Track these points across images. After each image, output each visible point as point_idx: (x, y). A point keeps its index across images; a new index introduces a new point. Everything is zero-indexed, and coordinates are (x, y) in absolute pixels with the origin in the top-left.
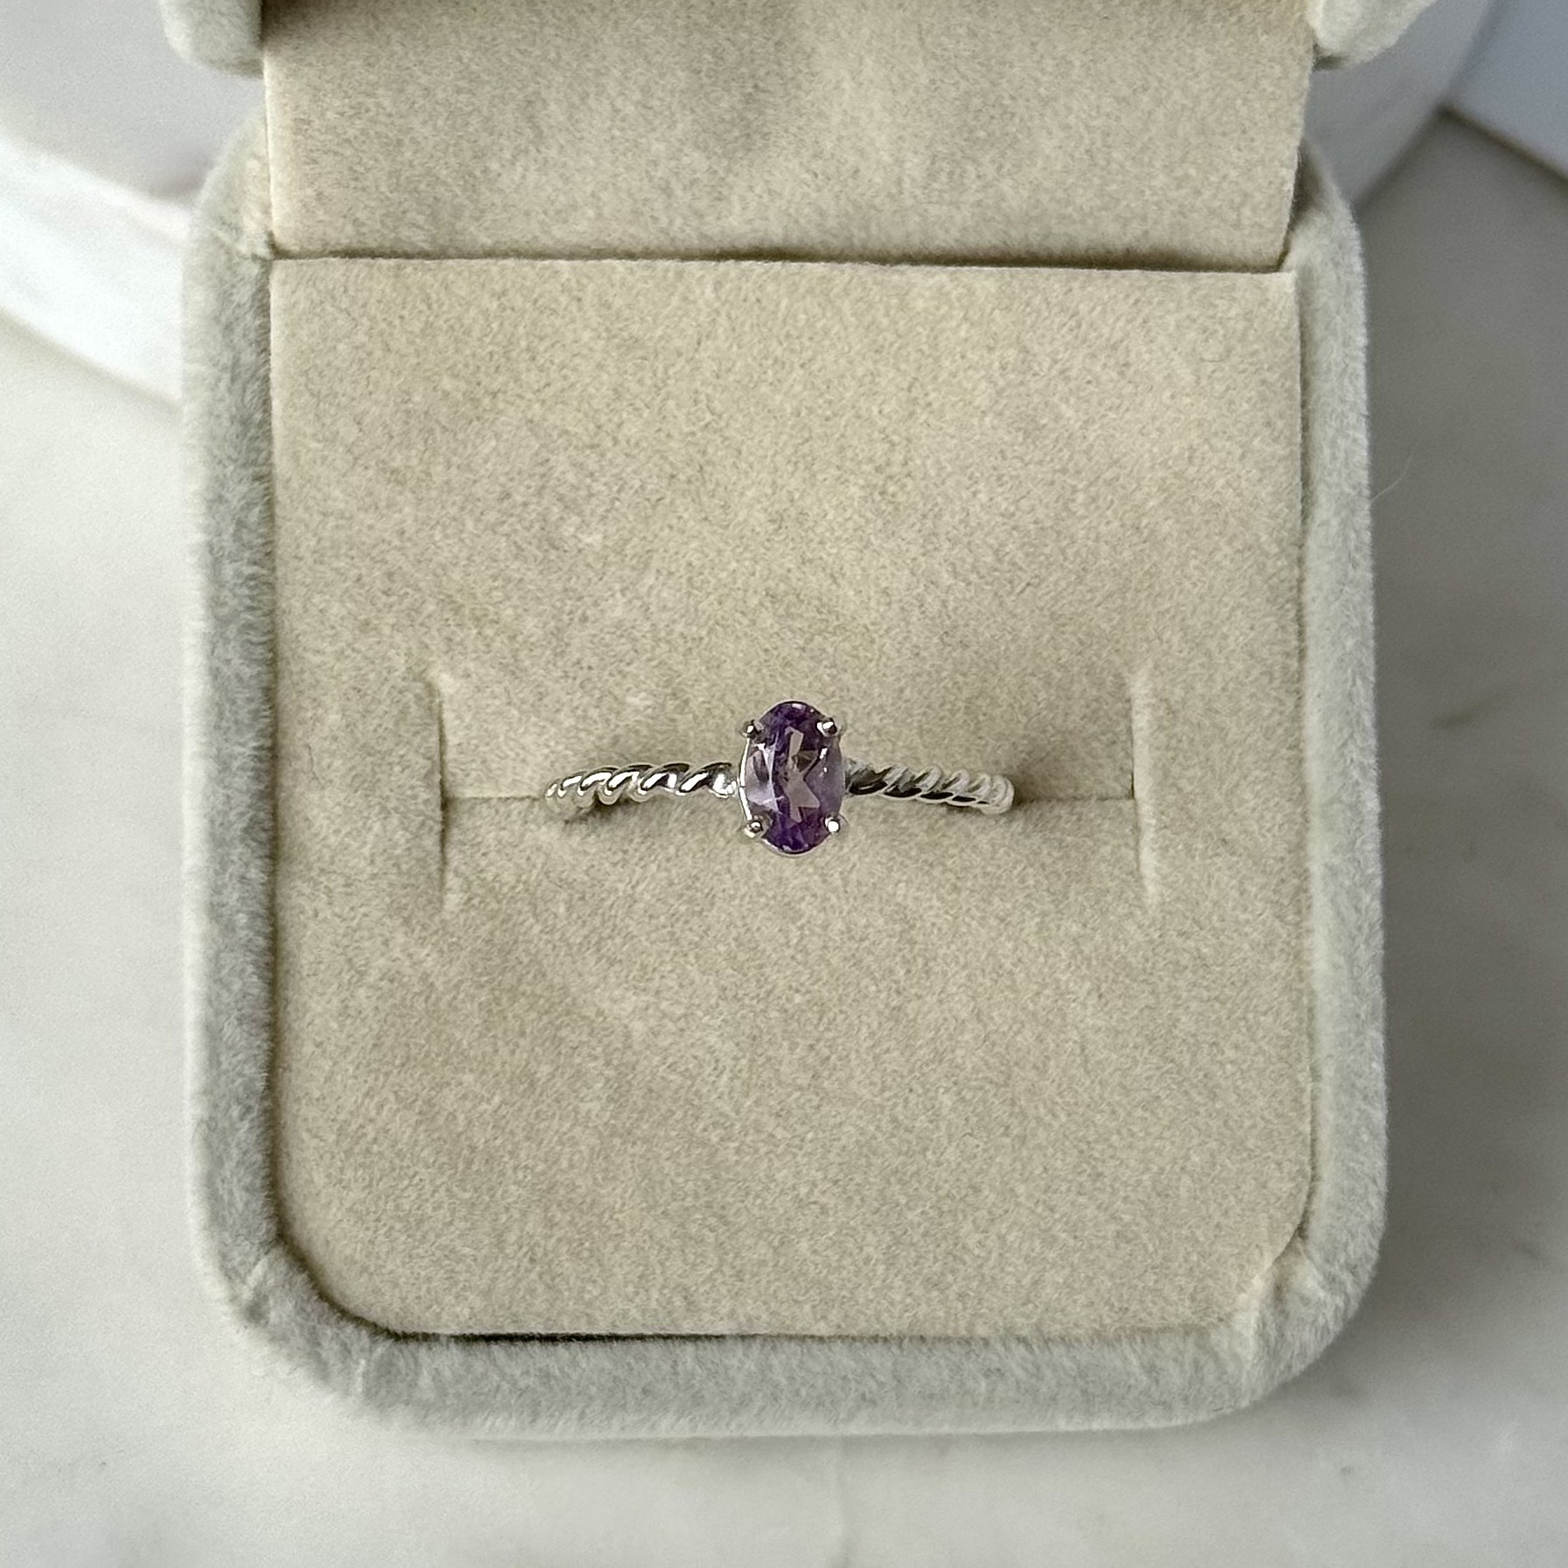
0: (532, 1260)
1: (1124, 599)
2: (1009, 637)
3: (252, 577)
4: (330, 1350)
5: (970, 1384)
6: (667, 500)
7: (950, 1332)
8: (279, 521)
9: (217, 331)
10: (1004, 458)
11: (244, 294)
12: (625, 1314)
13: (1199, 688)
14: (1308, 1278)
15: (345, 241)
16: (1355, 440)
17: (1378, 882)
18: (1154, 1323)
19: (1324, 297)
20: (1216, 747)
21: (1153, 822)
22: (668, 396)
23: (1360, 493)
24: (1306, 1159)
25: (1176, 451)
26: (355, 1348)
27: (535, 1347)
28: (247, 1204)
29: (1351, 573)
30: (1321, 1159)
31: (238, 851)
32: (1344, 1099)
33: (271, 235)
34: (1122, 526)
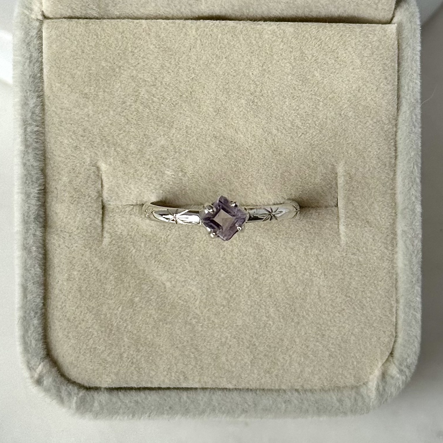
0: (132, 363)
1: (335, 139)
2: (296, 152)
3: (37, 131)
4: (64, 394)
5: (279, 405)
6: (179, 104)
7: (273, 388)
8: (46, 111)
9: (24, 46)
10: (295, 90)
11: (34, 33)
12: (164, 381)
13: (361, 170)
14: (393, 370)
15: (68, 14)
16: (416, 83)
17: (420, 236)
18: (341, 385)
19: (406, 33)
20: (366, 190)
21: (344, 216)
22: (180, 68)
23: (417, 102)
24: (393, 330)
25: (354, 88)
26: (72, 393)
27: (133, 393)
28: (36, 345)
29: (414, 129)
30: (399, 330)
31: (32, 226)
32: (407, 310)
33: (43, 12)
34: (335, 114)
